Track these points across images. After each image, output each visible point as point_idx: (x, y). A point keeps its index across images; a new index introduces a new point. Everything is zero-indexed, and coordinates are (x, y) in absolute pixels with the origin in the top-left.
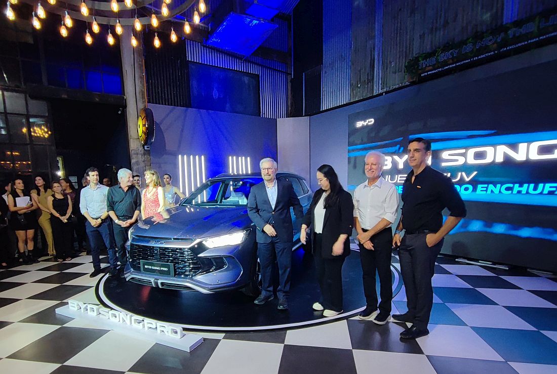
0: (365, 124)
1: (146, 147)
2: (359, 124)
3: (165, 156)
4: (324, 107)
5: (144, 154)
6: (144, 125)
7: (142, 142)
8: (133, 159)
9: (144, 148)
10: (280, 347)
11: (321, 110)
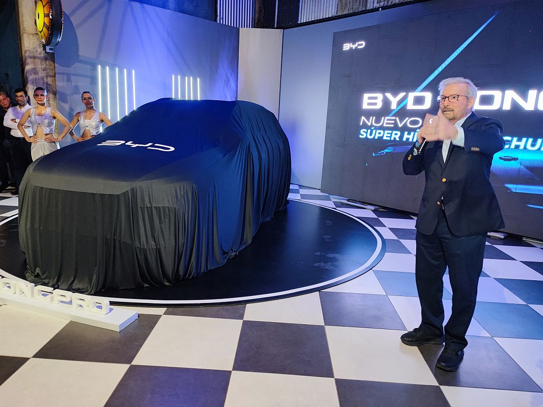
0: (354, 47)
1: (48, 48)
2: (347, 47)
3: (76, 65)
4: (303, 19)
5: (46, 59)
6: (46, 15)
7: (43, 41)
8: (28, 64)
9: (45, 49)
10: (239, 323)
11: (299, 22)
